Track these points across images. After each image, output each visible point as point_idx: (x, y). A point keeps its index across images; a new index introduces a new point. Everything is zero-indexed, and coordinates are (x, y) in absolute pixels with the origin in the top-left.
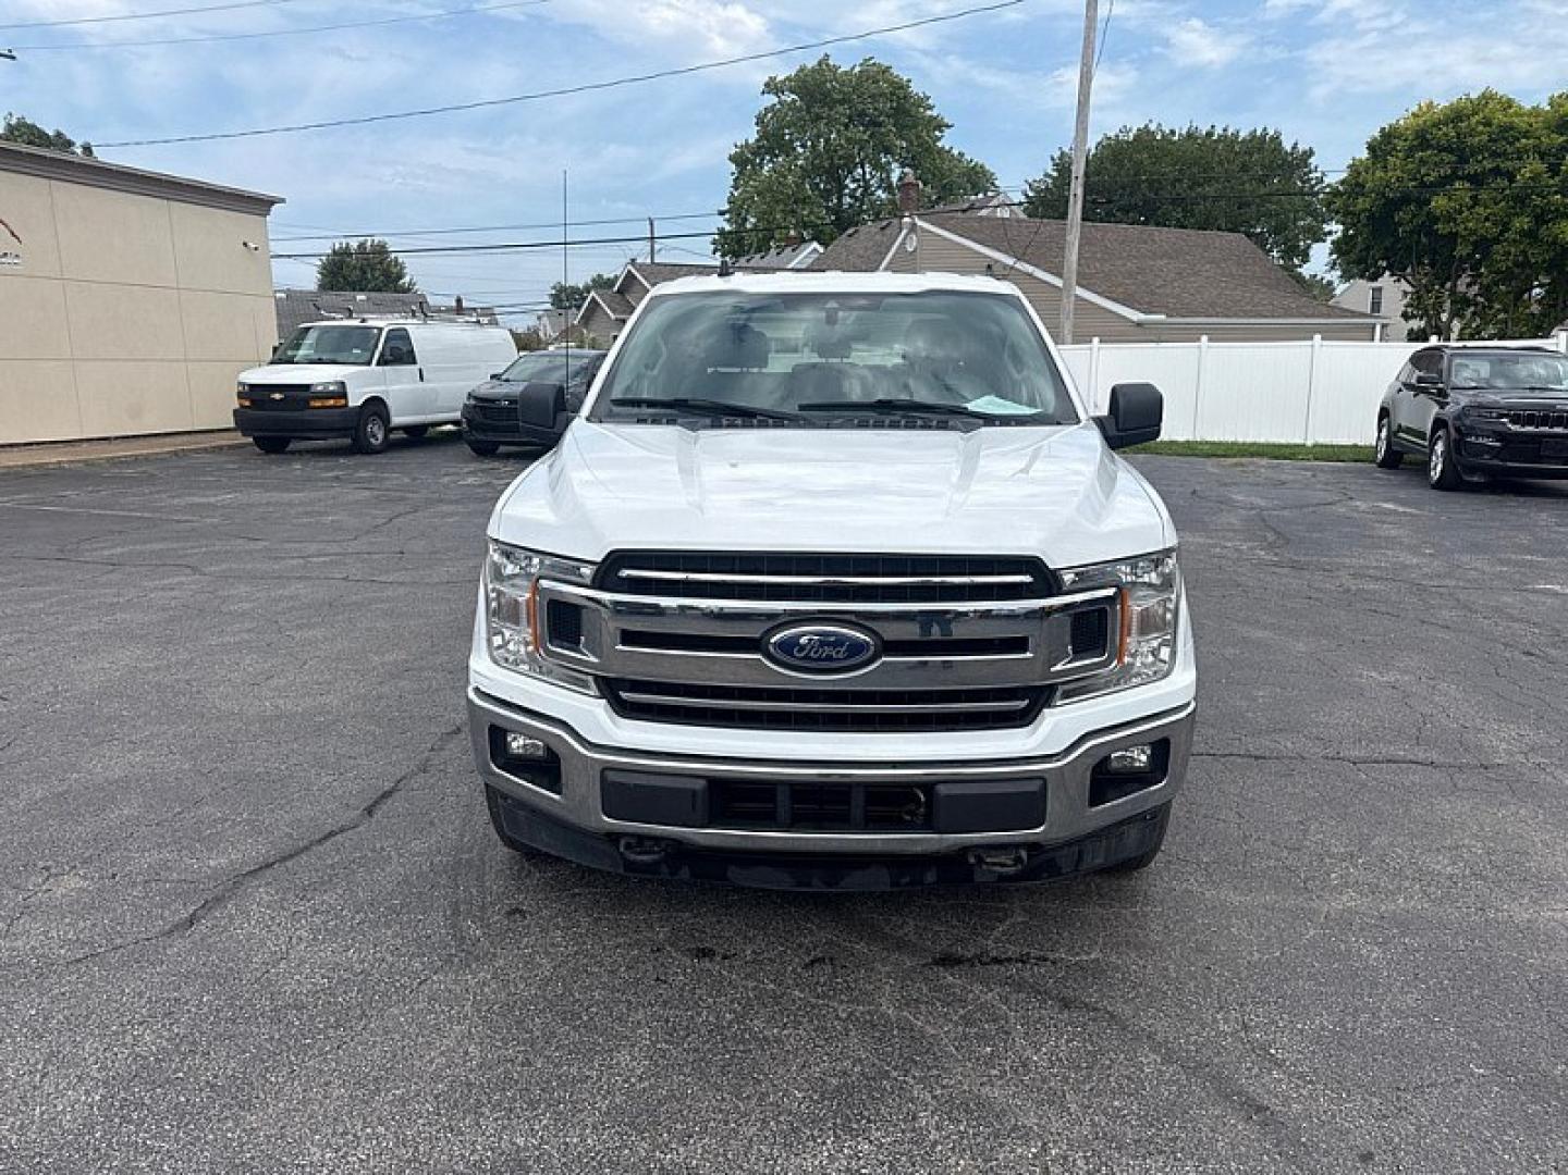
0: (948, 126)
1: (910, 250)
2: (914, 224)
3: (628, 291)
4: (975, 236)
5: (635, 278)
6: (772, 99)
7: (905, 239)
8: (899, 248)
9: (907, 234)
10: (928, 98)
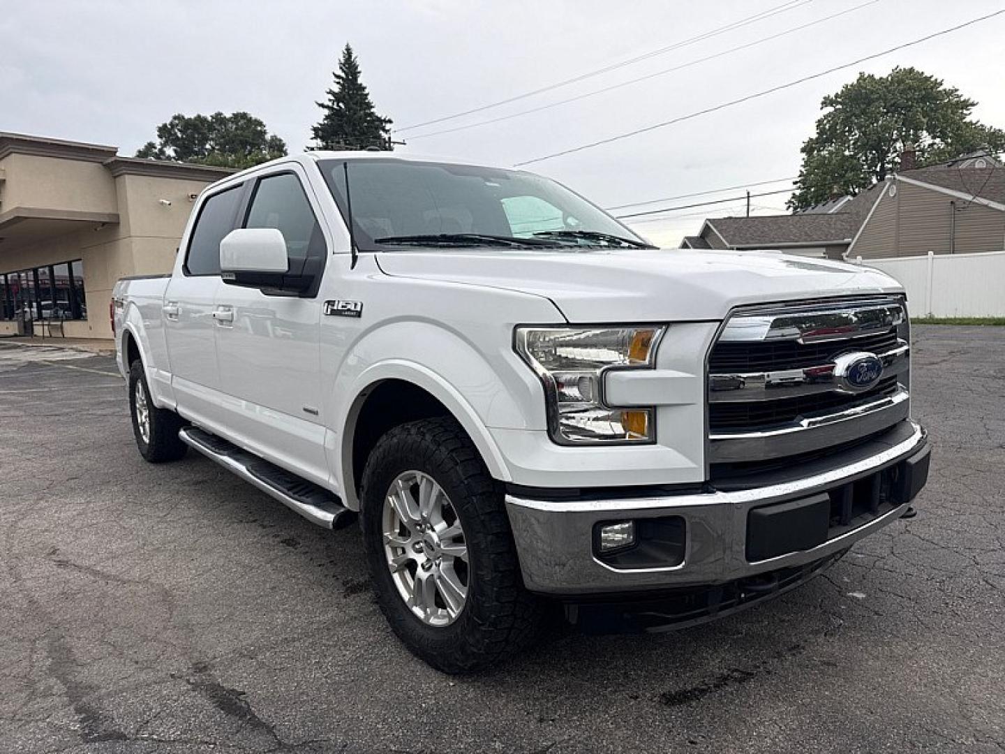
0: (973, 105)
1: (892, 195)
2: (894, 179)
3: (707, 236)
4: (942, 182)
5: (709, 227)
6: (830, 109)
7: (888, 189)
8: (884, 195)
9: (890, 186)
10: (956, 90)
